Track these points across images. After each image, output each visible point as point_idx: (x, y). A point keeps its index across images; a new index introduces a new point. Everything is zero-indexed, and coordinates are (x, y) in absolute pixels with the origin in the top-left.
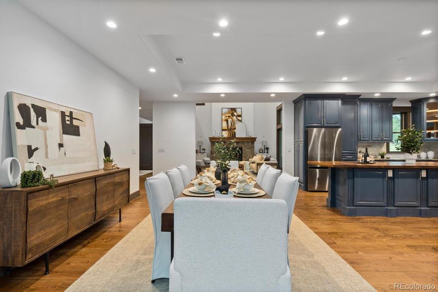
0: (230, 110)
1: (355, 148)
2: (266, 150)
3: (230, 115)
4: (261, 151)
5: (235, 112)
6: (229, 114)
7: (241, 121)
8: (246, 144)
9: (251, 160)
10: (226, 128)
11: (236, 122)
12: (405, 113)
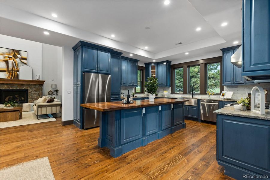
0: (11, 51)
1: (119, 90)
2: (55, 93)
3: (12, 56)
4: (50, 93)
5: (19, 54)
6: (10, 55)
7: (26, 64)
8: (32, 86)
9: (36, 102)
10: (6, 69)
11: (19, 65)
12: (143, 70)
